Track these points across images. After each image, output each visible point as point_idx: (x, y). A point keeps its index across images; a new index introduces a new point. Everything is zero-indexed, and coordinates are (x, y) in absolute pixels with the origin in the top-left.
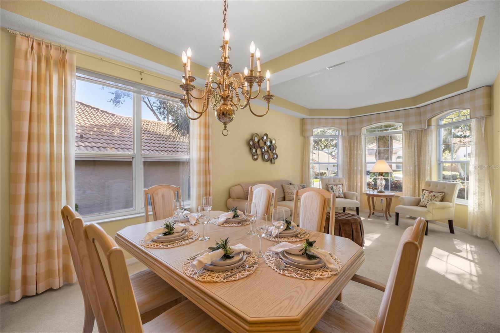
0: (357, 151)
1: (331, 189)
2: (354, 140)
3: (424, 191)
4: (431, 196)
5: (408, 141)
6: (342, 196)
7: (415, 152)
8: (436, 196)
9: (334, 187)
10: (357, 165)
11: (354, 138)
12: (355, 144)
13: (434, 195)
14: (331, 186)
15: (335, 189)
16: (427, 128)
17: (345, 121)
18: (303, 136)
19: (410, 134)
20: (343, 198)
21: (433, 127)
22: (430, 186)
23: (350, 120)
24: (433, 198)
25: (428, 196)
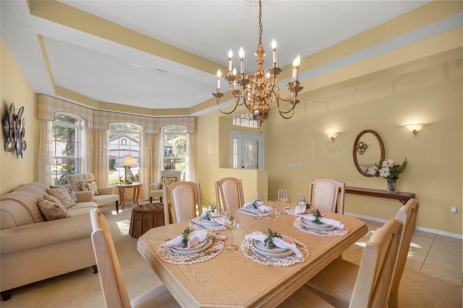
0: (103, 146)
1: (86, 187)
2: (99, 134)
3: (164, 178)
4: (170, 181)
5: (146, 141)
6: (98, 193)
7: (150, 149)
8: (173, 180)
9: (89, 184)
10: (102, 160)
11: (99, 132)
12: (100, 138)
13: (171, 180)
14: (85, 184)
15: (91, 187)
16: (159, 133)
17: (91, 111)
18: (38, 118)
19: (147, 136)
20: (98, 195)
21: (162, 134)
22: (165, 174)
23: (97, 113)
24: (171, 182)
25: (168, 181)
